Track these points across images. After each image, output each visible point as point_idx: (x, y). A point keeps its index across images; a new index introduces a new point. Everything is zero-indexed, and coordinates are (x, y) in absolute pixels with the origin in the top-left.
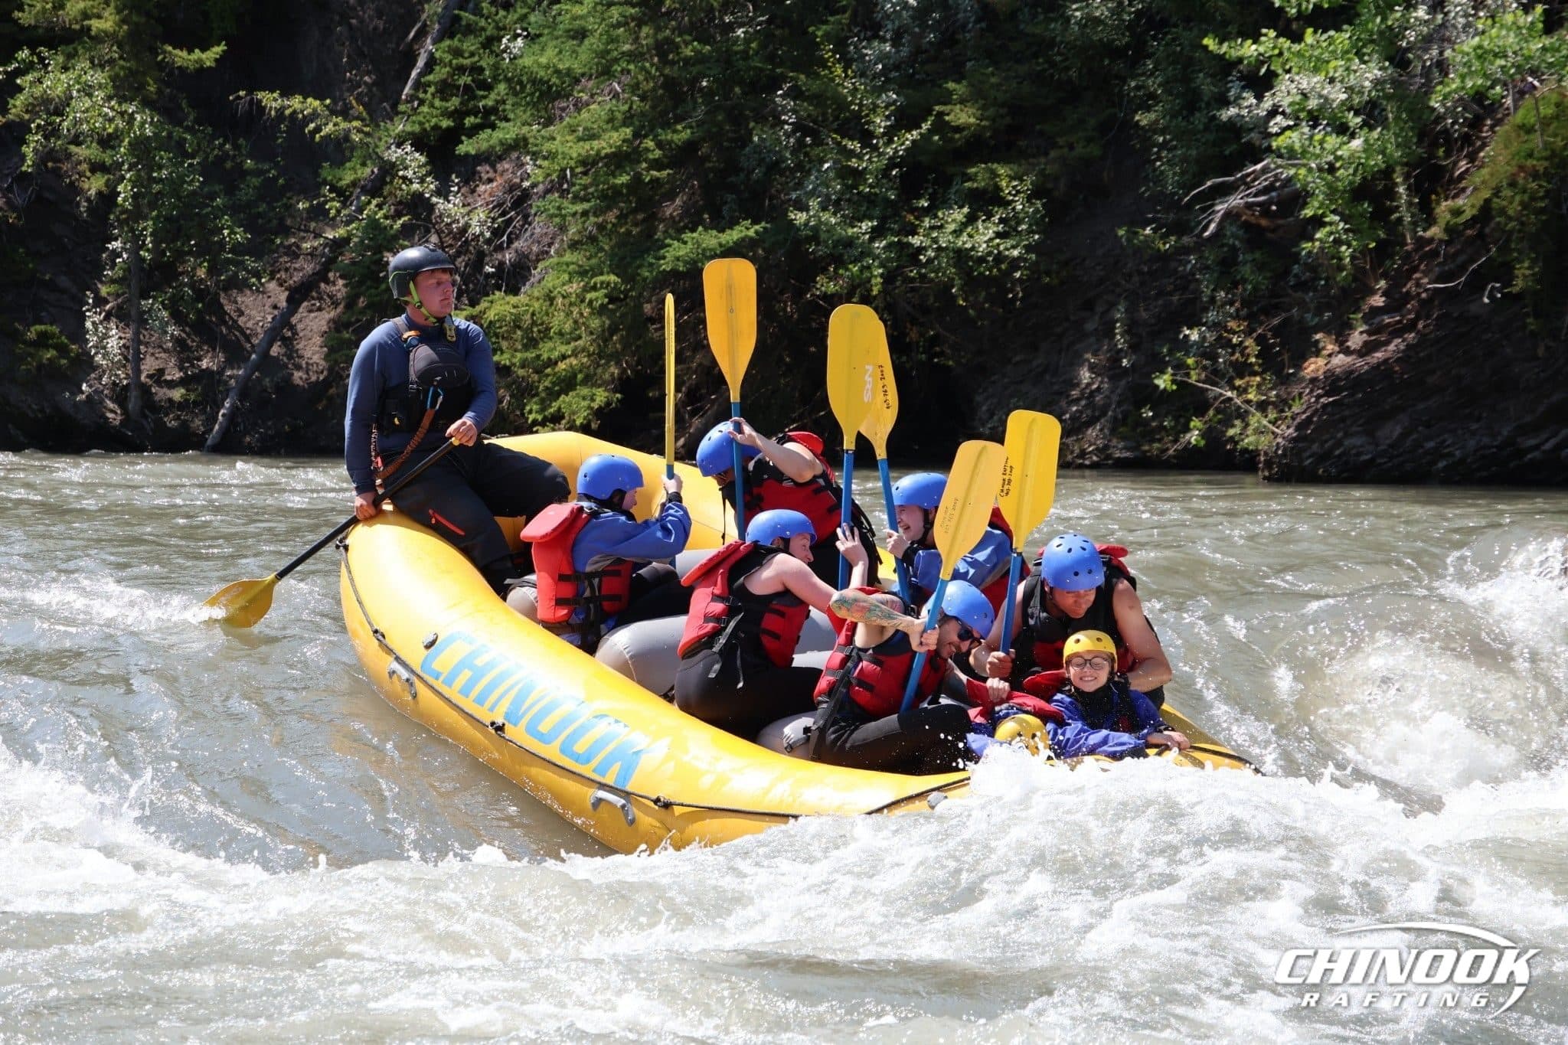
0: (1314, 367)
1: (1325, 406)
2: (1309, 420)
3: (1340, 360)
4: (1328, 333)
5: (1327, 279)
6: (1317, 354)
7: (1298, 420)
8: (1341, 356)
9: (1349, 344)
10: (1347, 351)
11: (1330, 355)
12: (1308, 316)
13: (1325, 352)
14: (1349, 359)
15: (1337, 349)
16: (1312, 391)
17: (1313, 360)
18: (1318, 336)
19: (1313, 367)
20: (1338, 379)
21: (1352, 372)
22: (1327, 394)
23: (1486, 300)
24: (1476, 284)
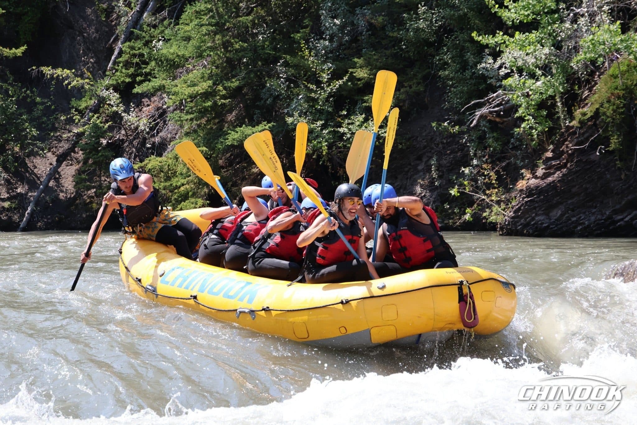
0: (521, 184)
1: (526, 202)
2: (520, 208)
3: (533, 182)
4: (528, 169)
5: (526, 145)
6: (523, 178)
7: (515, 209)
8: (533, 179)
9: (537, 174)
10: (536, 177)
11: (528, 179)
12: (518, 162)
13: (526, 178)
14: (537, 181)
15: (531, 176)
16: (520, 196)
17: (520, 181)
18: (523, 171)
19: (521, 185)
20: (532, 190)
21: (538, 187)
22: (528, 197)
23: (598, 154)
24: (593, 146)
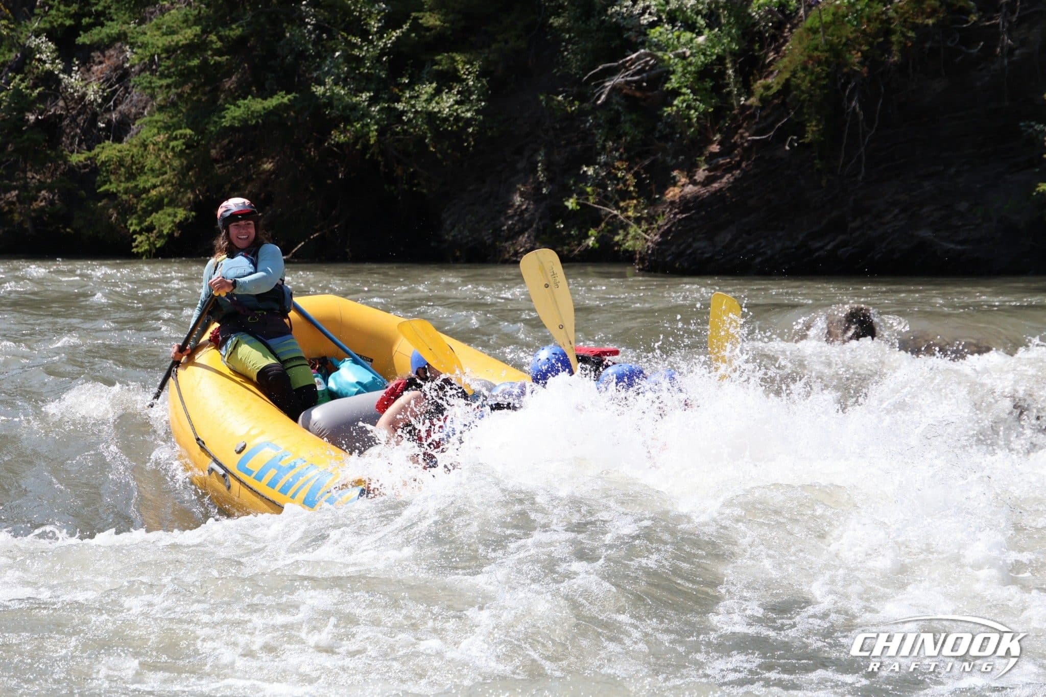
0: (673, 193)
1: (680, 220)
2: (669, 229)
3: (690, 189)
4: (682, 170)
5: (681, 134)
6: (675, 184)
7: (662, 230)
8: (691, 186)
9: (696, 177)
10: (694, 183)
11: (683, 186)
12: (668, 159)
13: (680, 184)
14: (696, 188)
15: (688, 181)
16: (671, 210)
17: (671, 189)
18: (675, 173)
19: (671, 193)
20: (689, 201)
21: (698, 197)
22: (681, 212)
23: (787, 148)
24: (781, 137)
